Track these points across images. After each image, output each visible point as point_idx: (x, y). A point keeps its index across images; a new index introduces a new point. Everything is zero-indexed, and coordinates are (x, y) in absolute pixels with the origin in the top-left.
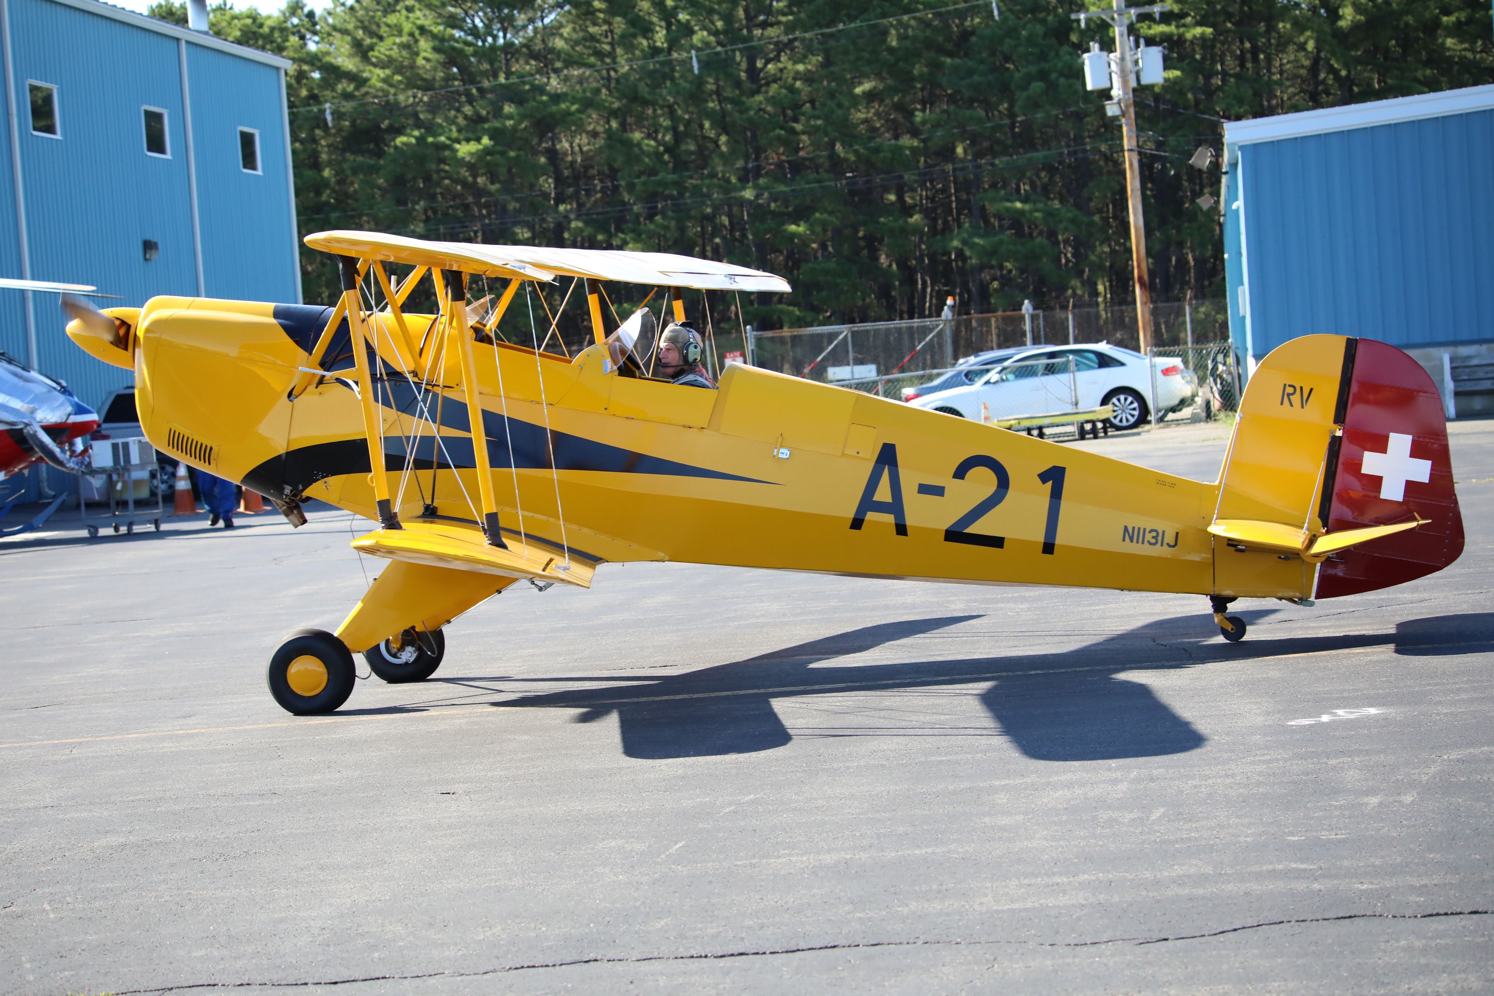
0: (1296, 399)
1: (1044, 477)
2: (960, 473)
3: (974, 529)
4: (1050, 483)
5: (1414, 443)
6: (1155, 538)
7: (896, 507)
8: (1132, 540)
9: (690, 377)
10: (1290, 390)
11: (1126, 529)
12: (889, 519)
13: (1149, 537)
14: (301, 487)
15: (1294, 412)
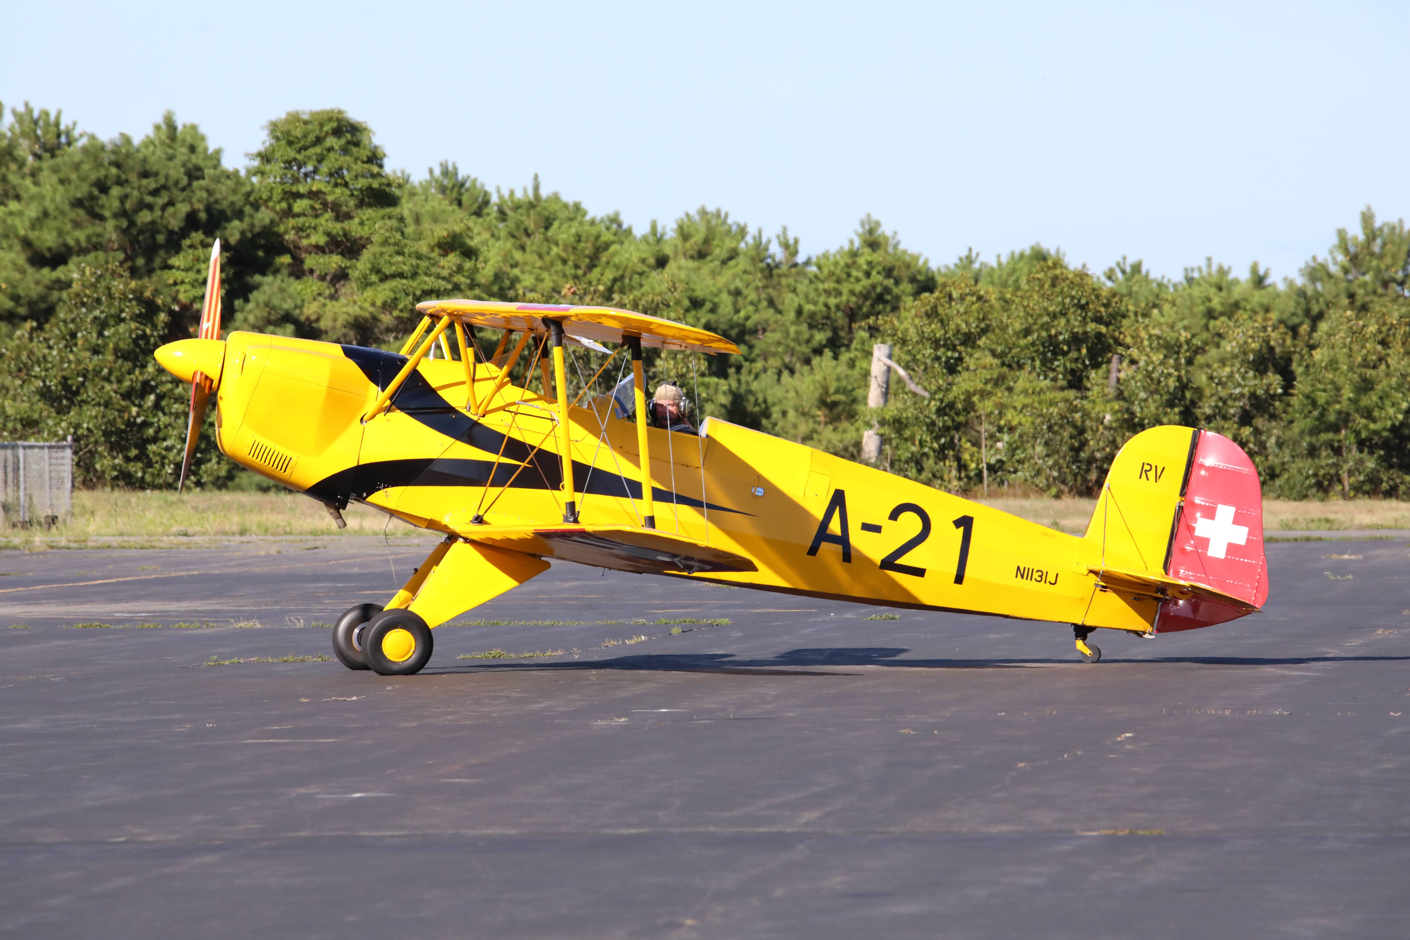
0: (1152, 474)
1: (958, 523)
2: (894, 515)
3: (901, 561)
4: (962, 528)
5: (1236, 514)
6: (1041, 576)
7: (843, 540)
8: (1022, 577)
9: (683, 426)
10: (1147, 467)
11: (1018, 568)
12: (839, 548)
13: (1036, 575)
14: (365, 495)
15: (1149, 485)
